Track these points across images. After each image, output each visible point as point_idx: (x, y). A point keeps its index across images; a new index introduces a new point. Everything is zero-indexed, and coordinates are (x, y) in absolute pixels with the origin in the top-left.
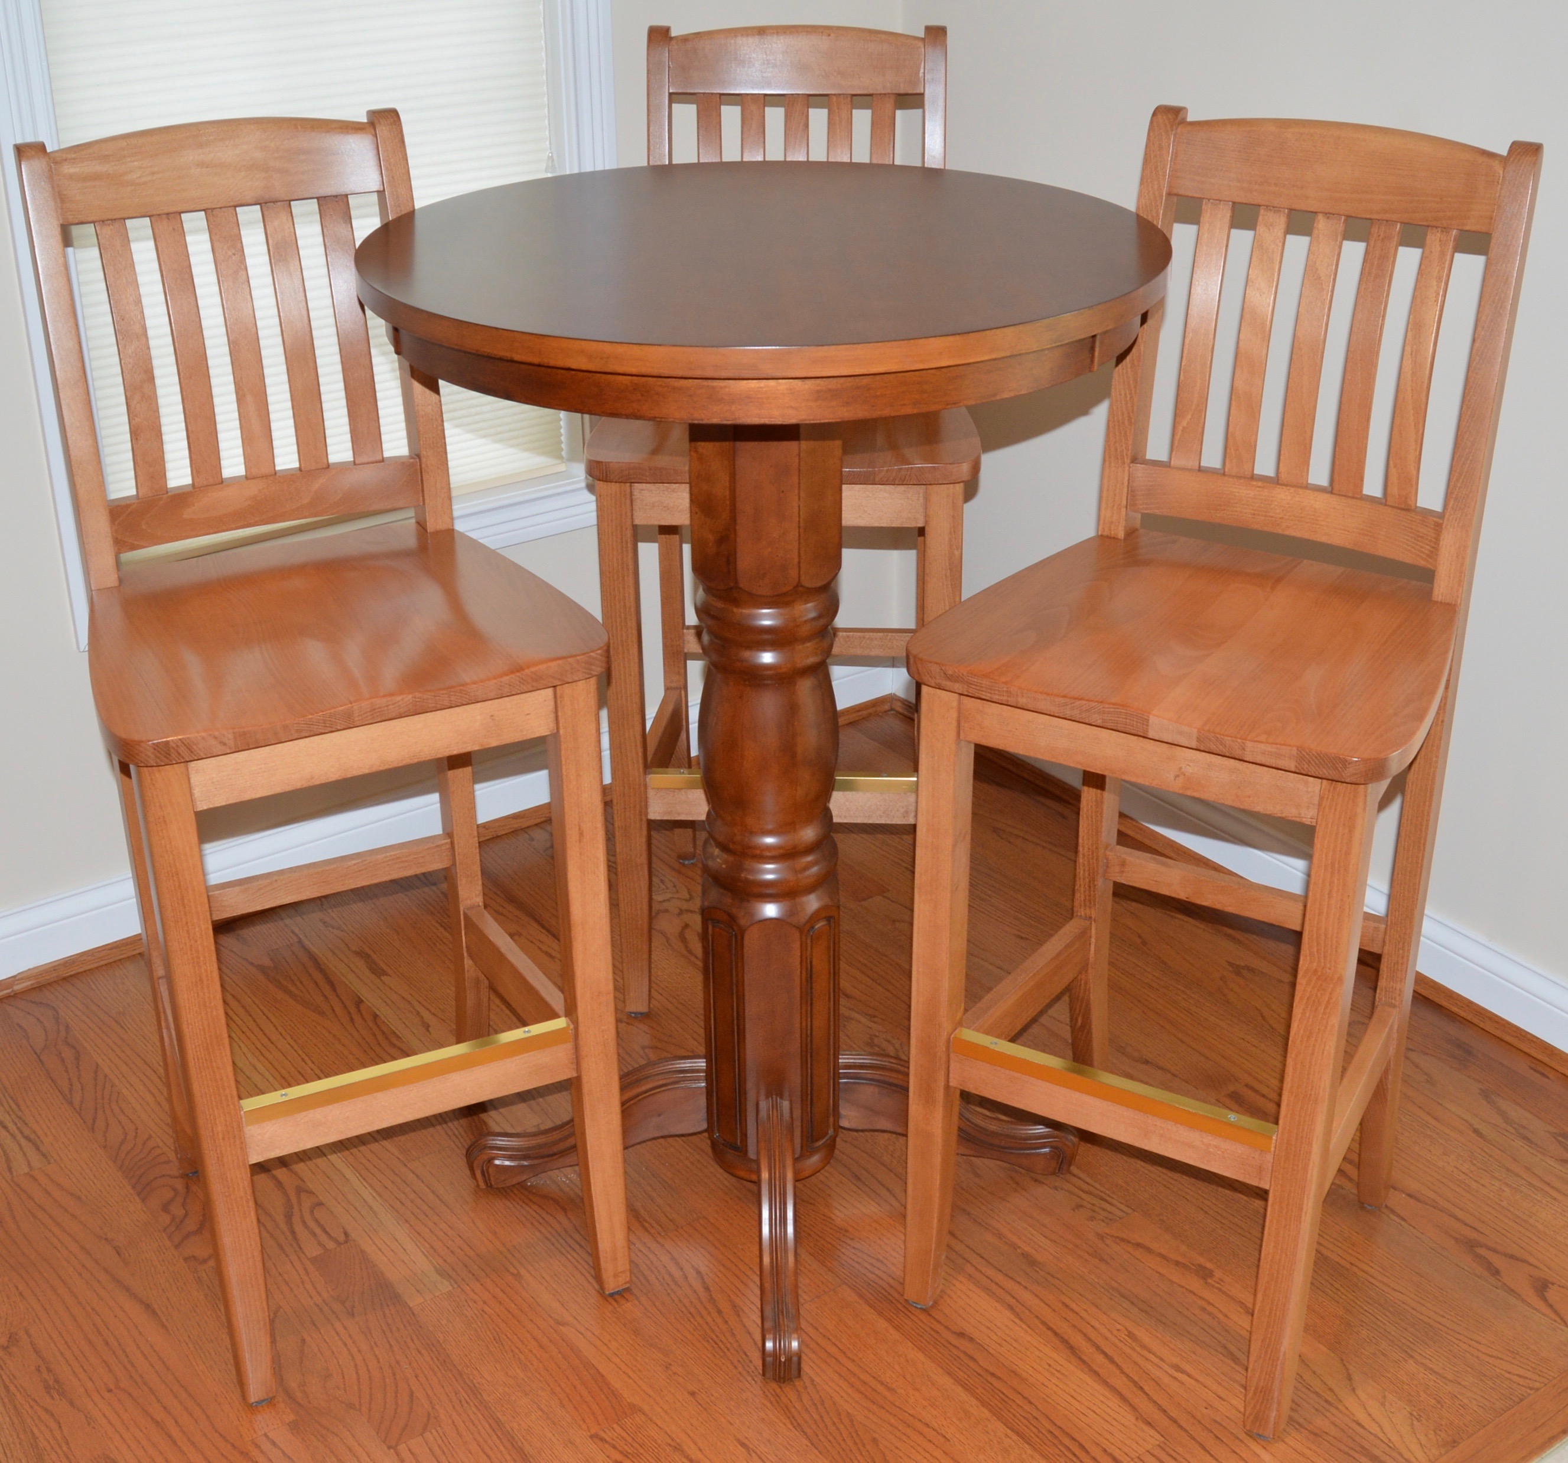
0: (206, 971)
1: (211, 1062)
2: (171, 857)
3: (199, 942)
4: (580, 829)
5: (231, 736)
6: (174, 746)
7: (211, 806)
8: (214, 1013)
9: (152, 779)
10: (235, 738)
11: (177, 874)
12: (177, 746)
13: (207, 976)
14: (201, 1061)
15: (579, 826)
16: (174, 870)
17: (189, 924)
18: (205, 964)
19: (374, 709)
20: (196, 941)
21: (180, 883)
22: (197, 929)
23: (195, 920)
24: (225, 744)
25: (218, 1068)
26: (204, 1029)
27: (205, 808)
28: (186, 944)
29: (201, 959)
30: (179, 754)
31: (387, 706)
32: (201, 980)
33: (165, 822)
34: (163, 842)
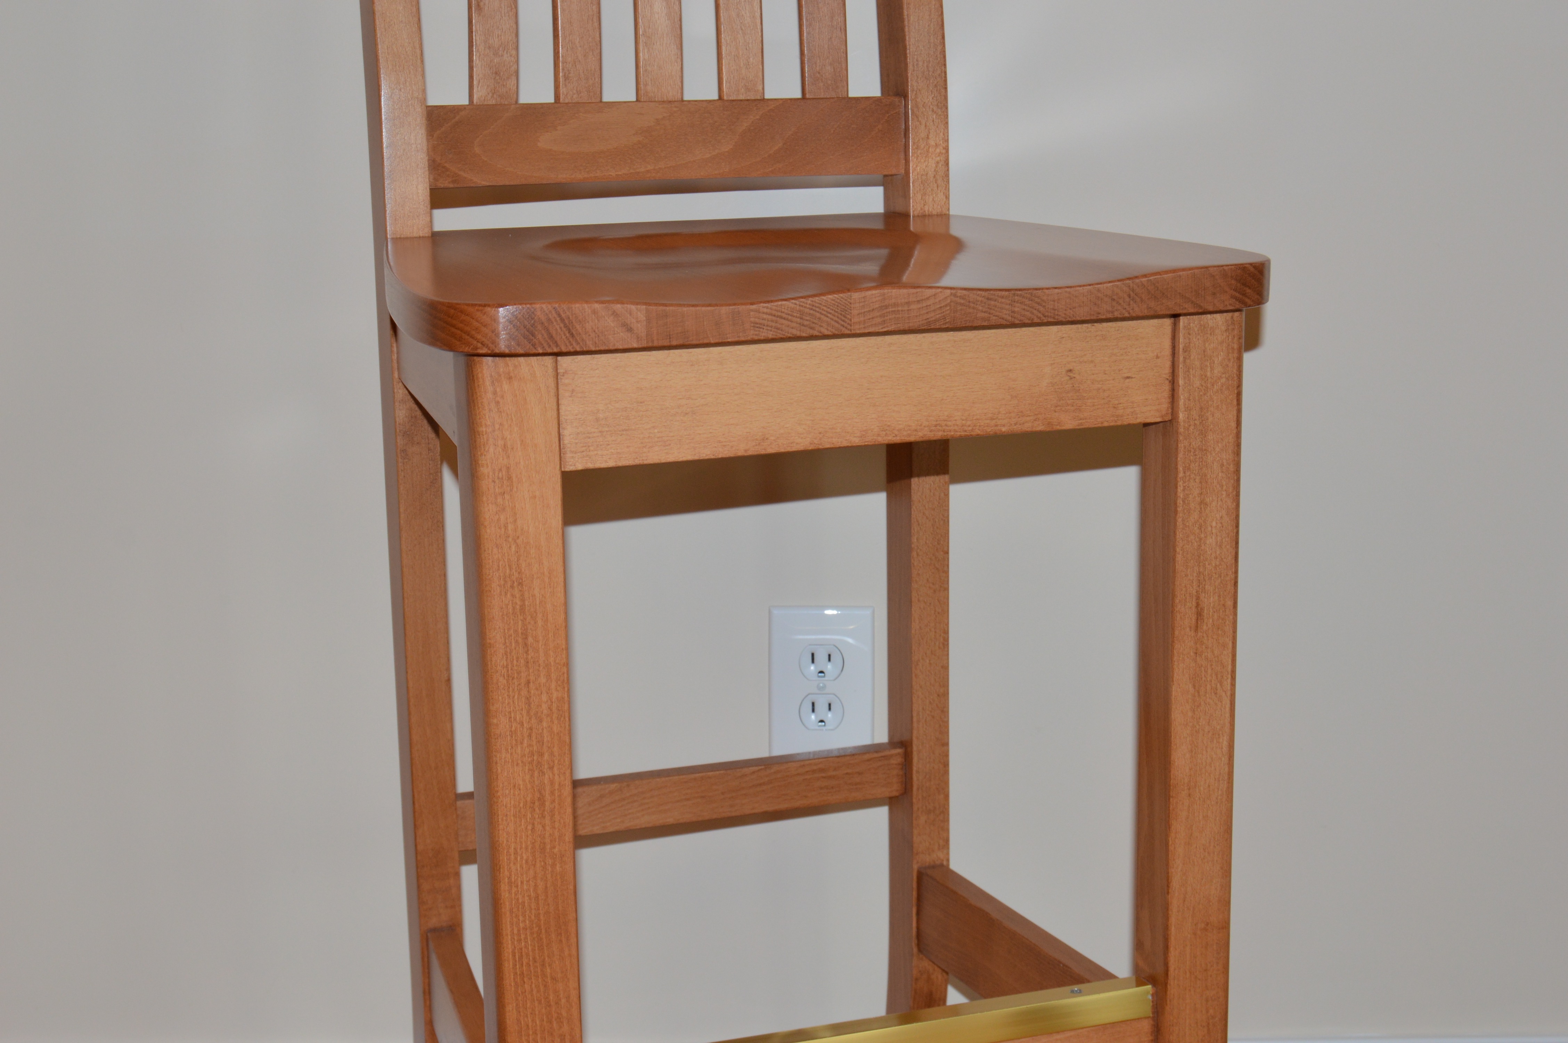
0: (552, 782)
1: (543, 965)
2: (513, 548)
3: (545, 724)
4: (1198, 605)
5: (642, 316)
6: (543, 318)
7: (590, 466)
8: (558, 868)
9: (495, 393)
10: (648, 320)
11: (520, 584)
12: (549, 320)
13: (552, 793)
14: (525, 961)
15: (1198, 598)
16: (516, 575)
17: (531, 685)
18: (551, 768)
19: (886, 307)
20: (541, 721)
21: (523, 600)
22: (544, 698)
23: (543, 680)
24: (630, 330)
25: (554, 979)
26: (537, 897)
27: (580, 467)
28: (522, 724)
29: (546, 757)
30: (551, 337)
31: (908, 303)
32: (542, 800)
33: (509, 478)
34: (502, 517)
